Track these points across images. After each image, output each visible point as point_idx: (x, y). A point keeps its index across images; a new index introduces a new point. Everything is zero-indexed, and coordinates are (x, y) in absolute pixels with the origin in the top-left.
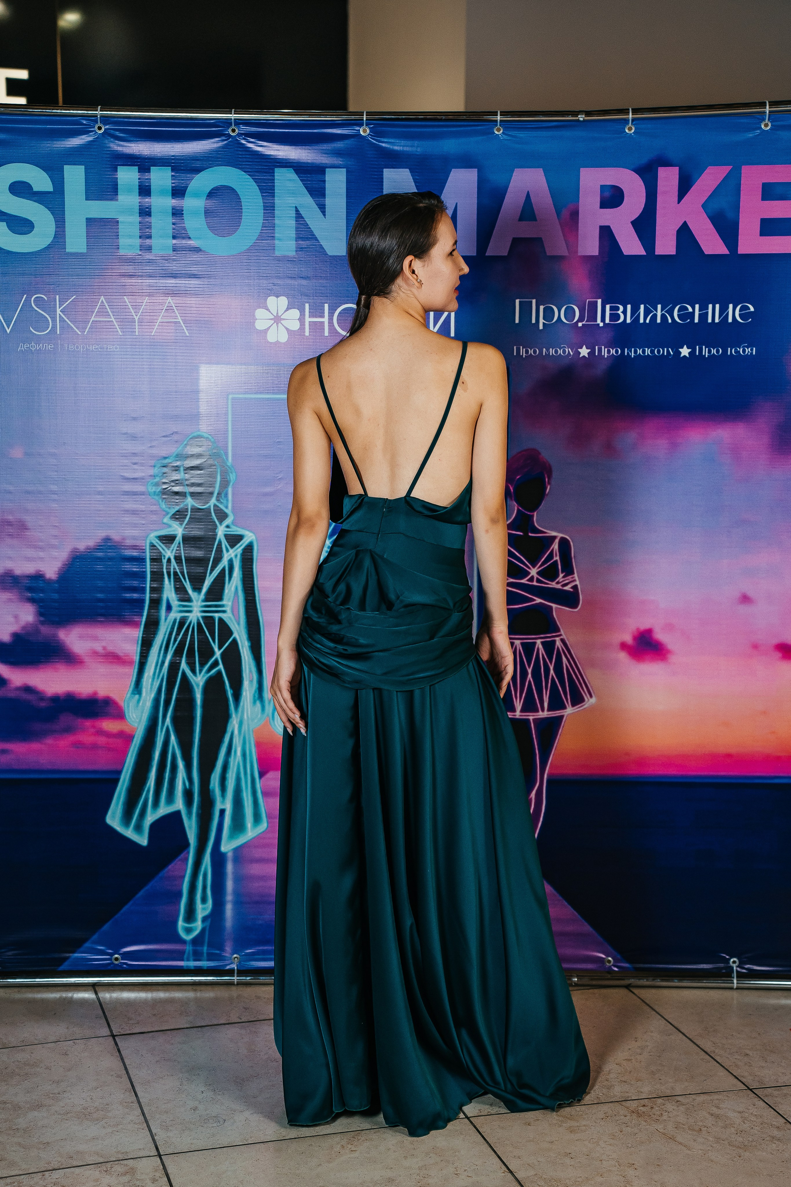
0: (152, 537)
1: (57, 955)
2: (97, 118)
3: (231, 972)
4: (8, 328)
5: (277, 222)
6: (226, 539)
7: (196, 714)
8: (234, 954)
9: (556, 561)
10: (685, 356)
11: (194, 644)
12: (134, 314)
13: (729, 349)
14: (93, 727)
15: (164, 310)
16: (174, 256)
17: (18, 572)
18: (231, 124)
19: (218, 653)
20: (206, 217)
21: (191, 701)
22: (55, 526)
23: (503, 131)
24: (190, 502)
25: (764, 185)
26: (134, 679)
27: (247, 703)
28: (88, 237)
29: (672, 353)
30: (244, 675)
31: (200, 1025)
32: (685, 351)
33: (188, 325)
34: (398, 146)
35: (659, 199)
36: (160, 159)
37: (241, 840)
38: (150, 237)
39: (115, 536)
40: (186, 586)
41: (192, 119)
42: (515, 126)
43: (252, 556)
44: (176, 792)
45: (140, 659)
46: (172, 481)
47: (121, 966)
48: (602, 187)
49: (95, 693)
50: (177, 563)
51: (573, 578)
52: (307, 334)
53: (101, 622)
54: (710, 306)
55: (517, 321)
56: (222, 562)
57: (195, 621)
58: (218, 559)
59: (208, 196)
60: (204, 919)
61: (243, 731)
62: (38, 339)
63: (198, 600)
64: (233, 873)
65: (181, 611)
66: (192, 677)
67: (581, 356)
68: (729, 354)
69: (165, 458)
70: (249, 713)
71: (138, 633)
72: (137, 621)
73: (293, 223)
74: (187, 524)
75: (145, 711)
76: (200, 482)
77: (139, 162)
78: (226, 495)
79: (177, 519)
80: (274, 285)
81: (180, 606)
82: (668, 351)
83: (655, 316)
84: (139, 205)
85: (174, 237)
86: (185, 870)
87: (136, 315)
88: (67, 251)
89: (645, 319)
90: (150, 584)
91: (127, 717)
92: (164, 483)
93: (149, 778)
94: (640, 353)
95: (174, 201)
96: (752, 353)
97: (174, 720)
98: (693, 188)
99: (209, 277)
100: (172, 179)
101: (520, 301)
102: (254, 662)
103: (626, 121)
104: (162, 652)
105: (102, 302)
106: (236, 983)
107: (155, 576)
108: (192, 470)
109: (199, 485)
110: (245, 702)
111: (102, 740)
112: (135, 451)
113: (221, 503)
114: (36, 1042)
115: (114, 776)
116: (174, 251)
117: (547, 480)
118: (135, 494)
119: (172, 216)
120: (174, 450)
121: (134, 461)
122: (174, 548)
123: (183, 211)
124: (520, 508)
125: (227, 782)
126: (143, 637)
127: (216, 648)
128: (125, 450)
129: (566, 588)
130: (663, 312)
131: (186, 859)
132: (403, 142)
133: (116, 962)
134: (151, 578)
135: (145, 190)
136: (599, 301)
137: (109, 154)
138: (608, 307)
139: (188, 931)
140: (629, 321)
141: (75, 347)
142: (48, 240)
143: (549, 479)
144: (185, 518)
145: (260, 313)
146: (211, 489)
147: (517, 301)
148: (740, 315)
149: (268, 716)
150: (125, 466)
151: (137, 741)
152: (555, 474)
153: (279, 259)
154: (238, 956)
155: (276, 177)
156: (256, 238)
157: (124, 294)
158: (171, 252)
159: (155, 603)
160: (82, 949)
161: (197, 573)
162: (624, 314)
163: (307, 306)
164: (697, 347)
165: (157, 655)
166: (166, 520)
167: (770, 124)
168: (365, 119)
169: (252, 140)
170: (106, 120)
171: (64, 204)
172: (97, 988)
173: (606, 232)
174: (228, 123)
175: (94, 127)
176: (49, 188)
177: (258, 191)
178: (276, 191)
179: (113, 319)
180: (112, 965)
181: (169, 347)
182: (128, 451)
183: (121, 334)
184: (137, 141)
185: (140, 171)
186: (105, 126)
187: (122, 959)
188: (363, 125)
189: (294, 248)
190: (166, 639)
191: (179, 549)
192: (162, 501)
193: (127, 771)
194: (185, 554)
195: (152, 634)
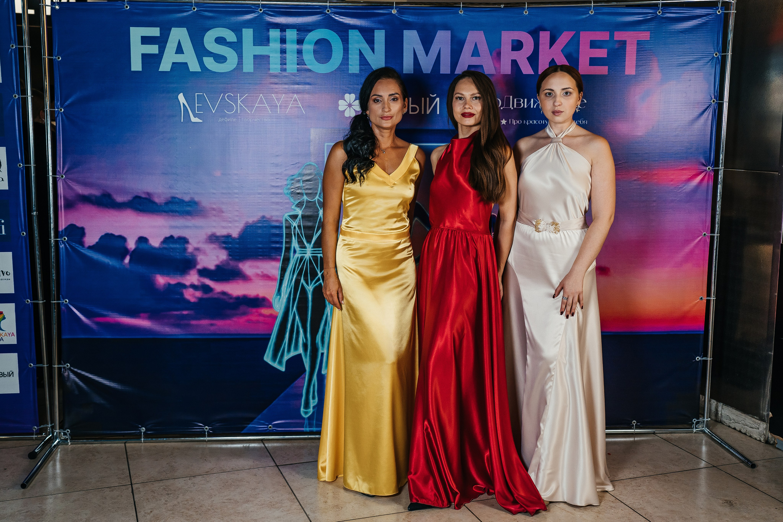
0: (286, 216)
1: (241, 426)
2: (259, 5)
4: (214, 111)
5: (350, 56)
7: (309, 305)
11: (308, 270)
14: (257, 312)
15: (292, 101)
16: (298, 73)
17: (218, 234)
18: (327, 8)
19: (319, 275)
20: (314, 54)
21: (306, 299)
22: (237, 211)
23: (464, 12)
24: (305, 198)
25: (591, 41)
26: (277, 288)
28: (254, 64)
33: (304, 108)
34: (411, 19)
35: (540, 47)
36: (291, 25)
38: (285, 64)
39: (268, 215)
40: (303, 241)
41: (307, 5)
42: (470, 10)
44: (299, 344)
45: (280, 278)
46: (296, 187)
47: (272, 431)
48: (512, 40)
49: (258, 295)
50: (299, 229)
53: (261, 259)
57: (308, 258)
58: (319, 227)
59: (315, 44)
60: (314, 407)
62: (229, 116)
63: (309, 248)
65: (301, 253)
66: (306, 287)
69: (293, 176)
71: (279, 265)
72: (279, 258)
73: (358, 57)
74: (304, 209)
75: (283, 304)
77: (280, 27)
80: (348, 88)
81: (300, 251)
84: (280, 48)
85: (298, 64)
86: (304, 383)
87: (278, 104)
88: (244, 71)
89: (534, 106)
90: (285, 240)
91: (274, 307)
92: (292, 188)
93: (285, 338)
94: (531, 123)
95: (298, 46)
96: (585, 124)
97: (298, 308)
98: (557, 42)
99: (315, 84)
100: (297, 35)
103: (524, 9)
104: (291, 274)
105: (261, 97)
107: (288, 236)
108: (306, 182)
109: (310, 189)
111: (261, 318)
112: (278, 172)
113: (321, 198)
114: (240, 469)
115: (268, 337)
116: (297, 71)
118: (277, 194)
119: (297, 53)
120: (297, 172)
121: (277, 177)
122: (297, 221)
123: (302, 51)
125: (324, 340)
126: (281, 267)
127: (319, 272)
131: (305, 378)
132: (414, 17)
133: (270, 429)
134: (286, 236)
135: (283, 41)
136: (511, 97)
137: (265, 23)
138: (515, 100)
139: (306, 413)
140: (526, 107)
141: (247, 120)
142: (235, 66)
144: (303, 206)
145: (341, 102)
146: (316, 191)
150: (272, 180)
151: (278, 320)
153: (351, 75)
155: (349, 34)
156: (339, 64)
157: (272, 93)
158: (296, 72)
159: (288, 249)
160: (253, 423)
161: (309, 234)
162: (524, 104)
165: (289, 275)
166: (293, 207)
167: (593, 12)
168: (394, 6)
169: (338, 16)
170: (264, 6)
171: (242, 48)
172: (264, 442)
173: (514, 63)
174: (325, 7)
175: (258, 10)
176: (235, 40)
177: (340, 41)
178: (349, 41)
179: (266, 105)
180: (268, 430)
181: (295, 120)
182: (274, 172)
183: (270, 113)
184: (280, 16)
185: (281, 31)
186: (263, 9)
187: (273, 428)
188: (393, 8)
189: (358, 70)
190: (293, 267)
191: (300, 222)
192: (291, 198)
193: (274, 334)
194: (303, 224)
195: (286, 265)
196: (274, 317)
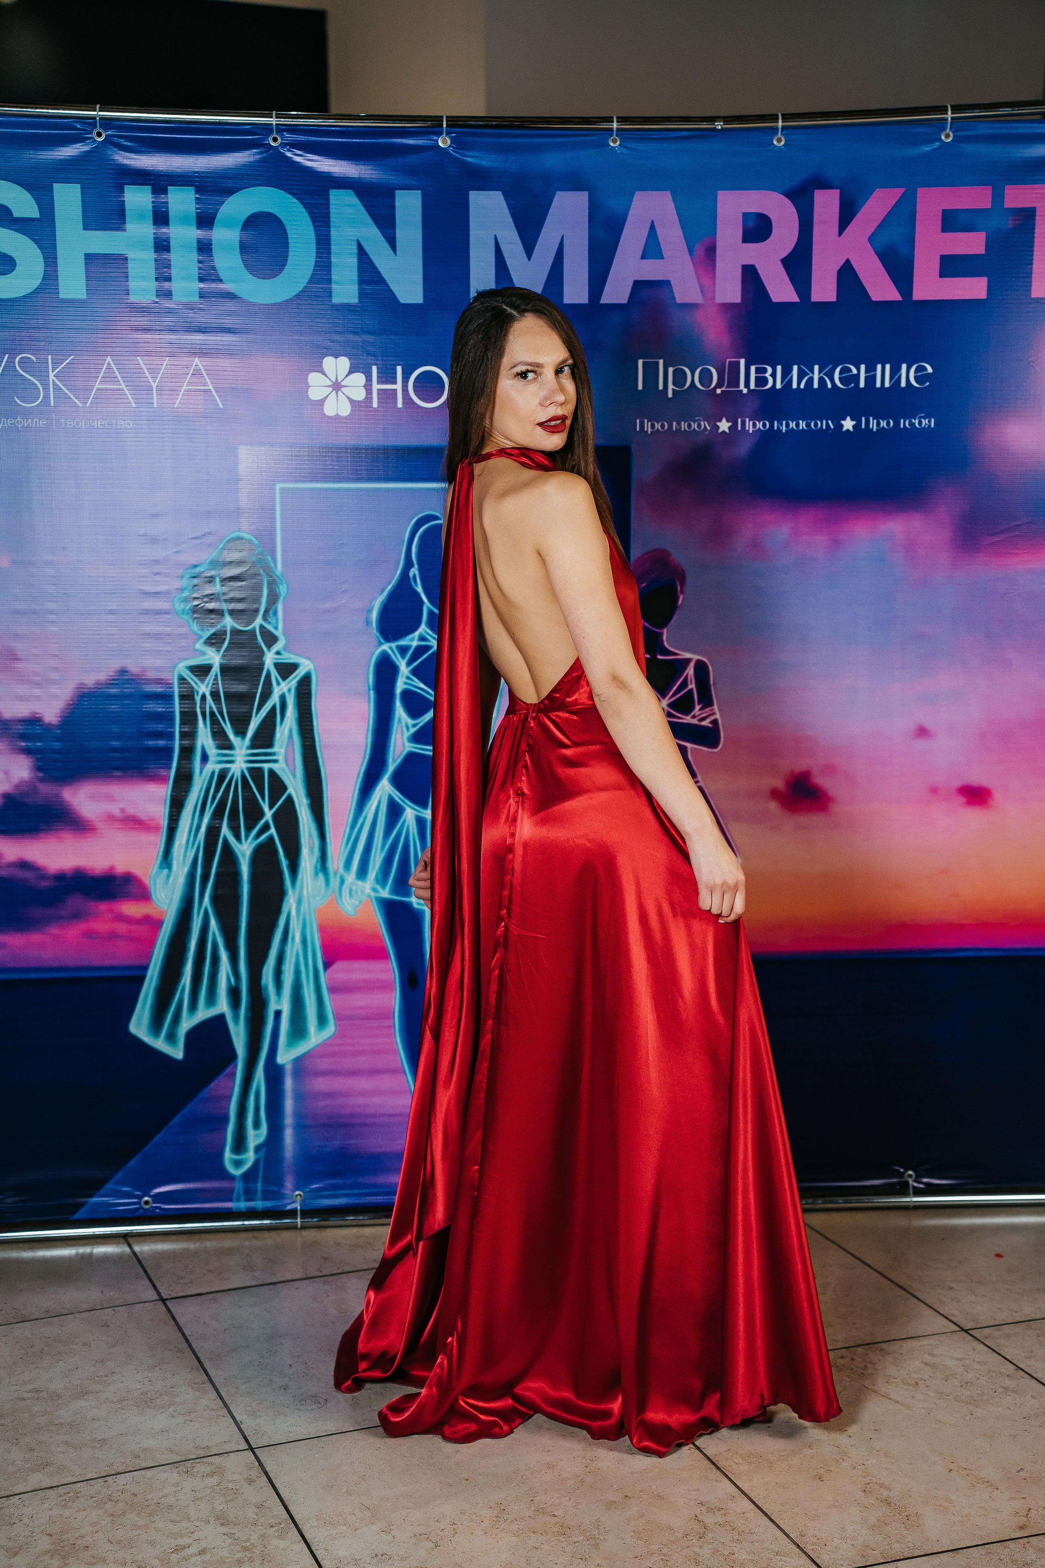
0: (182, 668)
1: (70, 1201)
2: (96, 121)
3: (292, 1214)
5: (334, 260)
6: (276, 669)
7: (242, 892)
8: (295, 1192)
9: (691, 690)
10: (848, 430)
11: (238, 803)
12: (150, 380)
13: (902, 421)
14: (111, 911)
15: (190, 375)
16: (201, 304)
17: (8, 715)
18: (271, 131)
19: (269, 814)
20: (242, 253)
21: (235, 875)
22: (56, 656)
23: (620, 141)
24: (228, 622)
25: (945, 213)
26: (162, 849)
27: (307, 876)
28: (88, 278)
29: (832, 427)
30: (302, 841)
31: (269, 1281)
32: (848, 424)
33: (221, 394)
34: (487, 161)
35: (817, 232)
36: (179, 176)
37: (302, 1048)
38: (169, 279)
39: (134, 667)
40: (226, 730)
41: (220, 123)
42: (638, 136)
43: (310, 690)
44: (218, 991)
45: (169, 824)
46: (206, 596)
47: (152, 1211)
48: (745, 215)
49: (112, 868)
50: (214, 700)
51: (712, 710)
52: (375, 404)
53: (119, 777)
55: (640, 387)
56: (272, 699)
57: (238, 775)
58: (267, 694)
59: (242, 227)
60: (258, 1149)
61: (302, 912)
62: (27, 413)
63: (241, 748)
64: (293, 1090)
65: (220, 762)
66: (236, 845)
67: (720, 431)
68: (902, 426)
69: (196, 566)
70: (310, 889)
71: (165, 791)
72: (163, 776)
73: (354, 261)
74: (225, 651)
75: (176, 889)
76: (241, 597)
77: (152, 180)
78: (275, 613)
79: (213, 644)
80: (332, 341)
81: (219, 755)
82: (827, 424)
83: (812, 379)
84: (154, 237)
85: (201, 280)
86: (232, 1088)
87: (154, 382)
88: (61, 296)
89: (799, 383)
90: (180, 728)
91: (153, 897)
92: (195, 598)
93: (183, 974)
94: (792, 427)
95: (199, 232)
96: (930, 426)
97: (215, 900)
98: (858, 216)
99: (247, 332)
100: (196, 203)
101: (644, 363)
102: (315, 825)
103: (774, 130)
104: (197, 814)
105: (109, 364)
106: (299, 1227)
107: (186, 718)
108: (230, 581)
109: (240, 600)
110: (304, 873)
111: (121, 928)
112: (157, 558)
113: (269, 623)
114: (66, 1312)
116: (201, 297)
117: (679, 588)
118: (158, 612)
119: (198, 251)
121: (156, 571)
122: (209, 681)
123: (211, 244)
124: (646, 624)
125: (283, 977)
126: (172, 796)
127: (266, 807)
128: (144, 556)
129: (704, 723)
130: (821, 375)
131: (233, 1074)
132: (495, 157)
133: (147, 1207)
134: (181, 720)
135: (161, 217)
136: (742, 362)
137: (112, 169)
138: (753, 369)
139: (238, 1164)
140: (779, 386)
141: (75, 423)
142: (36, 283)
143: (682, 587)
144: (223, 643)
145: (314, 378)
146: (255, 606)
147: (640, 362)
148: (916, 378)
149: (334, 892)
150: (143, 577)
151: (167, 928)
152: (689, 581)
153: (338, 308)
154: (302, 1193)
155: (331, 202)
156: (307, 281)
157: (137, 354)
158: (197, 299)
159: (187, 752)
160: (102, 1192)
161: (240, 712)
162: (775, 379)
163: (374, 369)
164: (863, 418)
165: (190, 818)
166: (199, 645)
167: (951, 134)
168: (445, 126)
169: (299, 152)
170: (107, 123)
171: (54, 235)
172: (130, 1240)
173: (750, 274)
174: (267, 129)
175: (91, 133)
176: (36, 214)
177: (309, 219)
178: (332, 219)
179: (123, 386)
180: (141, 1211)
181: (198, 423)
182: (147, 558)
183: (134, 405)
184: (149, 152)
185: (154, 192)
186: (106, 132)
187: (154, 1203)
188: (442, 134)
189: (357, 295)
190: (202, 797)
191: (215, 683)
192: (193, 622)
193: (155, 967)
194: (224, 688)
195: (183, 792)
196: (155, 924)
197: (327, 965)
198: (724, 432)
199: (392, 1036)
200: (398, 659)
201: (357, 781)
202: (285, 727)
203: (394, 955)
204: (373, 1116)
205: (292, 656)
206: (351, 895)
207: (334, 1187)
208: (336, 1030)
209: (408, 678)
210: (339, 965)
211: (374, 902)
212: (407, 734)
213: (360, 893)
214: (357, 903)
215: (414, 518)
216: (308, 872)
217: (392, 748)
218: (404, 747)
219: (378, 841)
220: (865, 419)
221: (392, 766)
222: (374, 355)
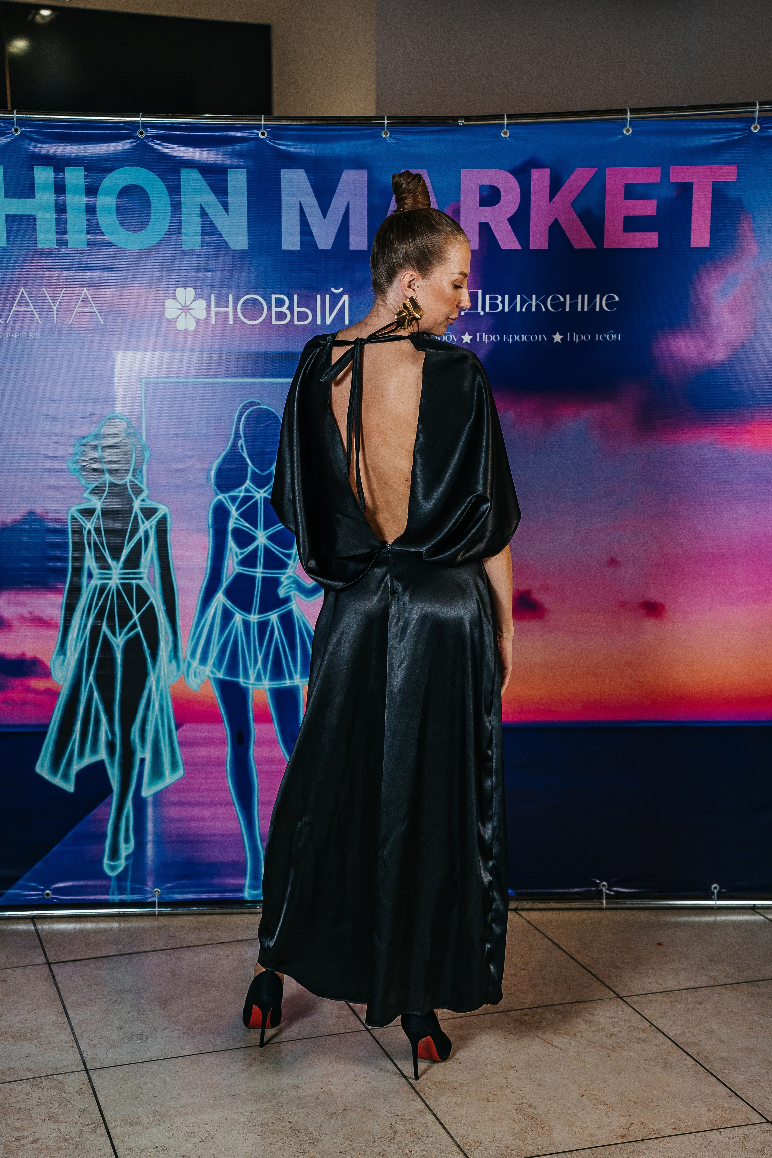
0: (73, 511)
2: (14, 121)
3: (152, 904)
5: (183, 218)
6: (142, 512)
7: (117, 672)
8: (155, 888)
10: (558, 342)
11: (114, 609)
12: (52, 304)
13: (597, 335)
14: (22, 685)
15: (80, 301)
16: (89, 250)
18: (138, 127)
19: (136, 617)
20: (118, 214)
21: (113, 660)
23: (390, 134)
24: (108, 478)
25: (627, 186)
26: (59, 641)
27: (164, 662)
28: (8, 232)
29: (546, 340)
30: (160, 636)
32: (557, 338)
33: (103, 314)
34: (294, 148)
35: (533, 198)
36: (73, 160)
37: (160, 786)
38: (65, 232)
39: (39, 509)
40: (105, 555)
41: (102, 122)
42: (402, 131)
43: (166, 527)
44: (99, 743)
45: (64, 623)
46: (91, 459)
47: (52, 901)
48: (481, 186)
49: (23, 654)
50: (97, 534)
52: (213, 322)
53: (28, 589)
54: (580, 296)
56: (139, 533)
57: (114, 588)
58: (135, 530)
59: (118, 195)
60: (127, 858)
61: (160, 688)
63: (116, 568)
64: (153, 816)
65: (101, 579)
66: (112, 639)
67: (464, 342)
68: (597, 340)
69: (84, 438)
70: (166, 671)
71: (62, 599)
72: (61, 588)
73: (198, 219)
74: (105, 498)
75: (69, 670)
76: (117, 460)
77: (53, 162)
78: (141, 471)
79: (96, 493)
80: (182, 276)
81: (100, 573)
82: (542, 337)
83: (530, 306)
84: (55, 203)
85: (88, 233)
86: (109, 814)
87: (55, 306)
89: (521, 308)
90: (72, 554)
91: (53, 675)
92: (84, 461)
93: (74, 730)
94: (517, 339)
95: (87, 199)
96: (617, 339)
97: (97, 678)
98: (563, 188)
99: (121, 269)
100: (85, 178)
102: (169, 624)
103: (502, 126)
104: (85, 616)
105: (22, 293)
106: (157, 914)
107: (77, 547)
108: (109, 448)
109: (116, 462)
110: (162, 660)
111: (31, 697)
112: (56, 432)
113: (137, 479)
115: (42, 730)
116: (88, 245)
118: (57, 471)
119: (86, 213)
120: (92, 430)
121: (55, 441)
122: (94, 520)
123: (96, 208)
125: (146, 734)
126: (66, 603)
127: (134, 612)
128: (47, 430)
130: (537, 302)
131: (110, 804)
132: (298, 145)
133: (47, 897)
134: (73, 548)
135: (60, 189)
136: (480, 292)
137: (26, 154)
138: (488, 297)
139: (113, 868)
140: (506, 310)
144: (104, 493)
145: (169, 303)
146: (127, 466)
148: (607, 305)
149: (183, 674)
150: (47, 445)
151: (62, 697)
153: (185, 253)
154: (159, 890)
155: (182, 177)
156: (164, 233)
157: (42, 285)
158: (85, 247)
159: (77, 571)
160: (15, 886)
161: (116, 543)
162: (503, 304)
163: (213, 296)
164: (569, 333)
165: (79, 619)
166: (86, 495)
167: (630, 129)
168: (262, 123)
169: (159, 142)
170: (21, 122)
172: (36, 921)
173: (485, 229)
174: (136, 125)
175: (11, 129)
177: (166, 189)
178: (182, 190)
179: (33, 309)
180: (43, 900)
181: (86, 335)
182: (49, 432)
183: (40, 322)
184: (51, 143)
185: (55, 170)
186: (21, 129)
187: (52, 895)
188: (261, 129)
189: (200, 243)
190: (87, 604)
191: (98, 522)
192: (82, 477)
193: (54, 726)
194: (104, 525)
195: (75, 600)
197: (178, 726)
198: (467, 343)
199: (225, 778)
200: (230, 506)
201: (200, 594)
202: (149, 553)
203: (227, 719)
204: (211, 836)
205: (153, 503)
206: (195, 676)
207: (182, 886)
208: (184, 773)
209: (237, 519)
210: (186, 727)
211: (213, 682)
212: (236, 560)
213: (202, 675)
214: (200, 681)
215: (241, 404)
216: (165, 660)
217: (225, 570)
218: (234, 569)
219: (215, 637)
220: (570, 334)
221: (225, 584)
222: (212, 287)
